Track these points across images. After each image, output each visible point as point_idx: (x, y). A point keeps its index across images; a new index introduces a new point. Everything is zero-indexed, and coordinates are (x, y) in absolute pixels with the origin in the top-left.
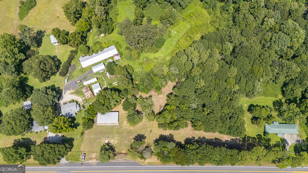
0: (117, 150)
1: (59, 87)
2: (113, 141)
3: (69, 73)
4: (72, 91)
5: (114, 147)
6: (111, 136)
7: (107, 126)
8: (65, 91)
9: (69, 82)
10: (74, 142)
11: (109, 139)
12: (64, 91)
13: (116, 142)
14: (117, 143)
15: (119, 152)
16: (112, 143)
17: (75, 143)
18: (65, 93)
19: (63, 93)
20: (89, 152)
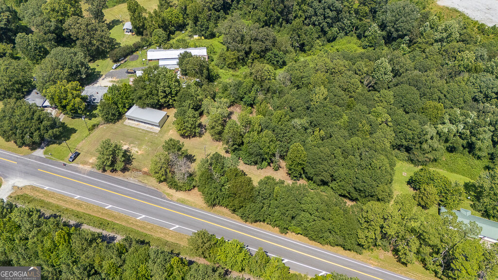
0: (135, 163)
1: (100, 72)
2: (136, 149)
3: (125, 60)
4: (114, 80)
5: (133, 159)
6: (136, 143)
7: (140, 129)
8: (105, 78)
9: (118, 70)
10: (74, 135)
11: (132, 145)
12: (104, 76)
13: (140, 152)
14: (142, 155)
15: (138, 168)
16: (133, 152)
17: (74, 137)
18: (103, 79)
19: (102, 78)
20: (87, 152)
